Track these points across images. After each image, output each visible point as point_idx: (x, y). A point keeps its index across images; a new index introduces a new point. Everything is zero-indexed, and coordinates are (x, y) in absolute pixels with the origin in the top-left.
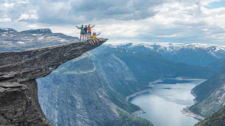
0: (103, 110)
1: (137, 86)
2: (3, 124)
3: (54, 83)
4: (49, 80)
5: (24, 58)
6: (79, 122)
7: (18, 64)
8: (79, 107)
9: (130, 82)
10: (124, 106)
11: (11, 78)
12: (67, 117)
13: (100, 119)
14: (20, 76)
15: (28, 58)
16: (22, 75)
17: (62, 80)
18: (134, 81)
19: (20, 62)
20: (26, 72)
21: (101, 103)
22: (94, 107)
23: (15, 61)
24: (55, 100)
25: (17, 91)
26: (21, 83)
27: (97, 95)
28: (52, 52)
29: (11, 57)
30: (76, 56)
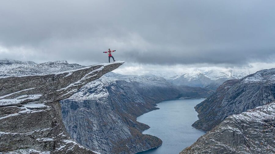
0: (117, 130)
1: (145, 108)
2: (30, 144)
3: (71, 108)
4: (67, 106)
5: (48, 81)
6: (96, 142)
7: (43, 86)
8: (95, 129)
9: (139, 104)
10: (135, 125)
11: (36, 100)
12: (84, 138)
13: (114, 138)
14: (45, 98)
15: (52, 81)
16: (47, 97)
17: (79, 106)
18: (143, 103)
19: (45, 85)
20: (51, 94)
21: (115, 124)
22: (109, 128)
23: (39, 84)
24: (74, 123)
25: (43, 112)
26: (46, 104)
27: (111, 117)
28: (75, 75)
29: (36, 80)
30: (97, 77)
